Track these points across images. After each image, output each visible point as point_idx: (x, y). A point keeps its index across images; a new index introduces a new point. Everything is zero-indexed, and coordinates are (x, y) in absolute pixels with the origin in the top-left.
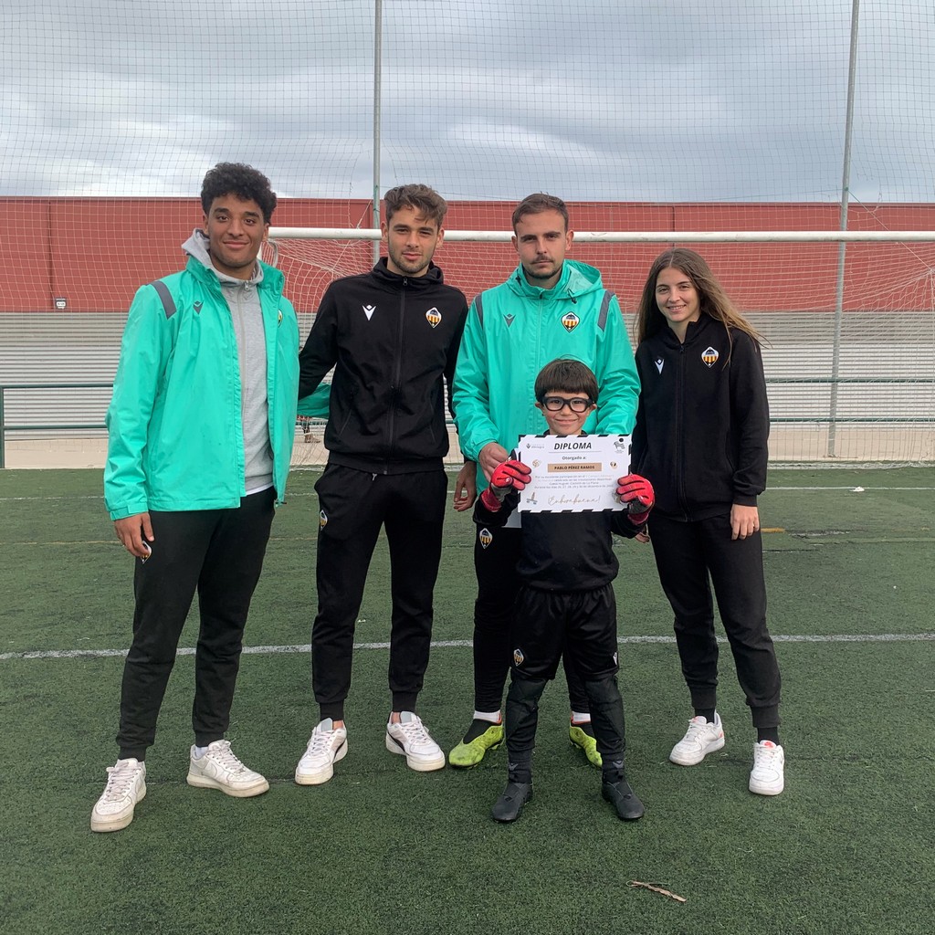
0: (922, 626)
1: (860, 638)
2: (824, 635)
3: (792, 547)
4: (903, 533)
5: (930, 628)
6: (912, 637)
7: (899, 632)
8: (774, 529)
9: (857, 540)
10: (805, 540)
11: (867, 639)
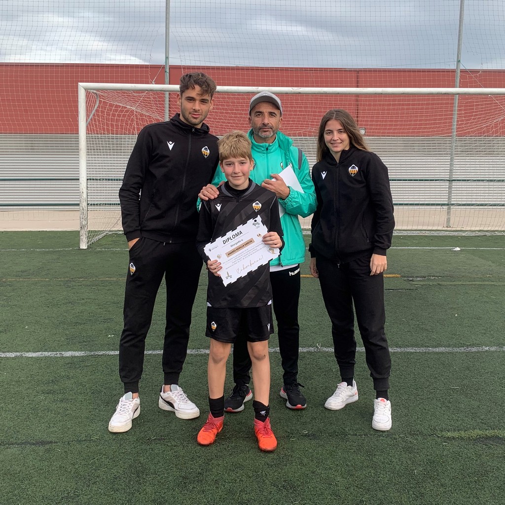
0: (464, 342)
1: (423, 350)
2: (400, 347)
3: (401, 287)
4: (475, 278)
5: (469, 344)
6: (456, 350)
7: (449, 346)
8: (394, 275)
9: (443, 283)
10: (411, 282)
11: (427, 351)
